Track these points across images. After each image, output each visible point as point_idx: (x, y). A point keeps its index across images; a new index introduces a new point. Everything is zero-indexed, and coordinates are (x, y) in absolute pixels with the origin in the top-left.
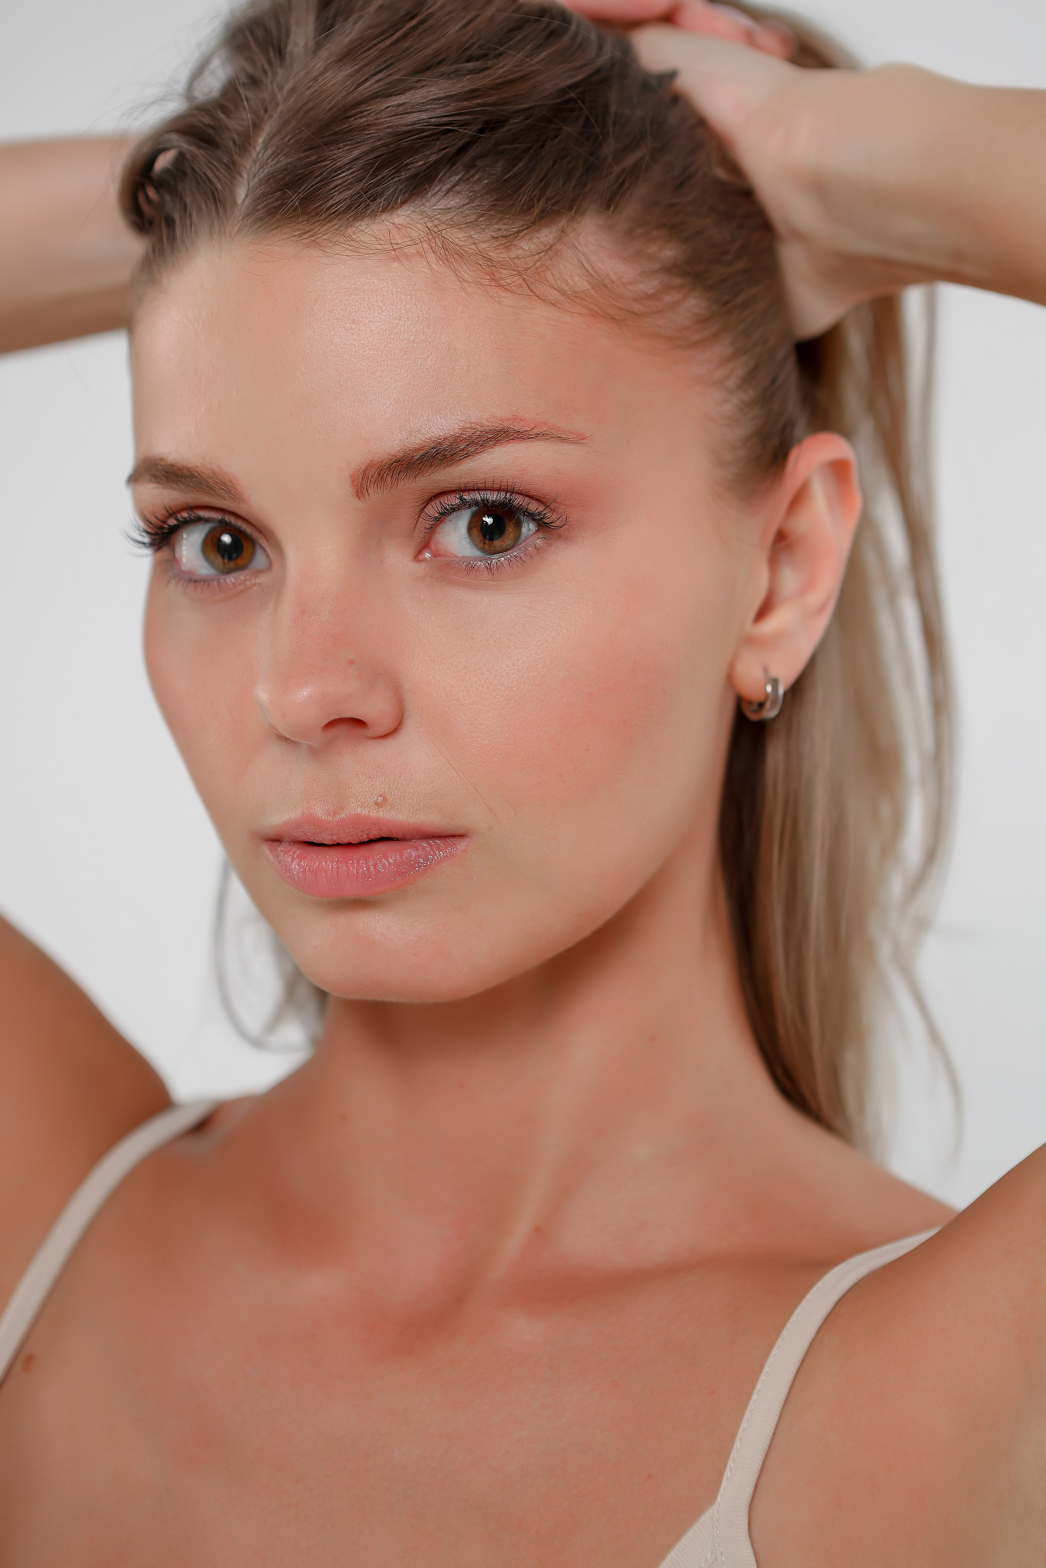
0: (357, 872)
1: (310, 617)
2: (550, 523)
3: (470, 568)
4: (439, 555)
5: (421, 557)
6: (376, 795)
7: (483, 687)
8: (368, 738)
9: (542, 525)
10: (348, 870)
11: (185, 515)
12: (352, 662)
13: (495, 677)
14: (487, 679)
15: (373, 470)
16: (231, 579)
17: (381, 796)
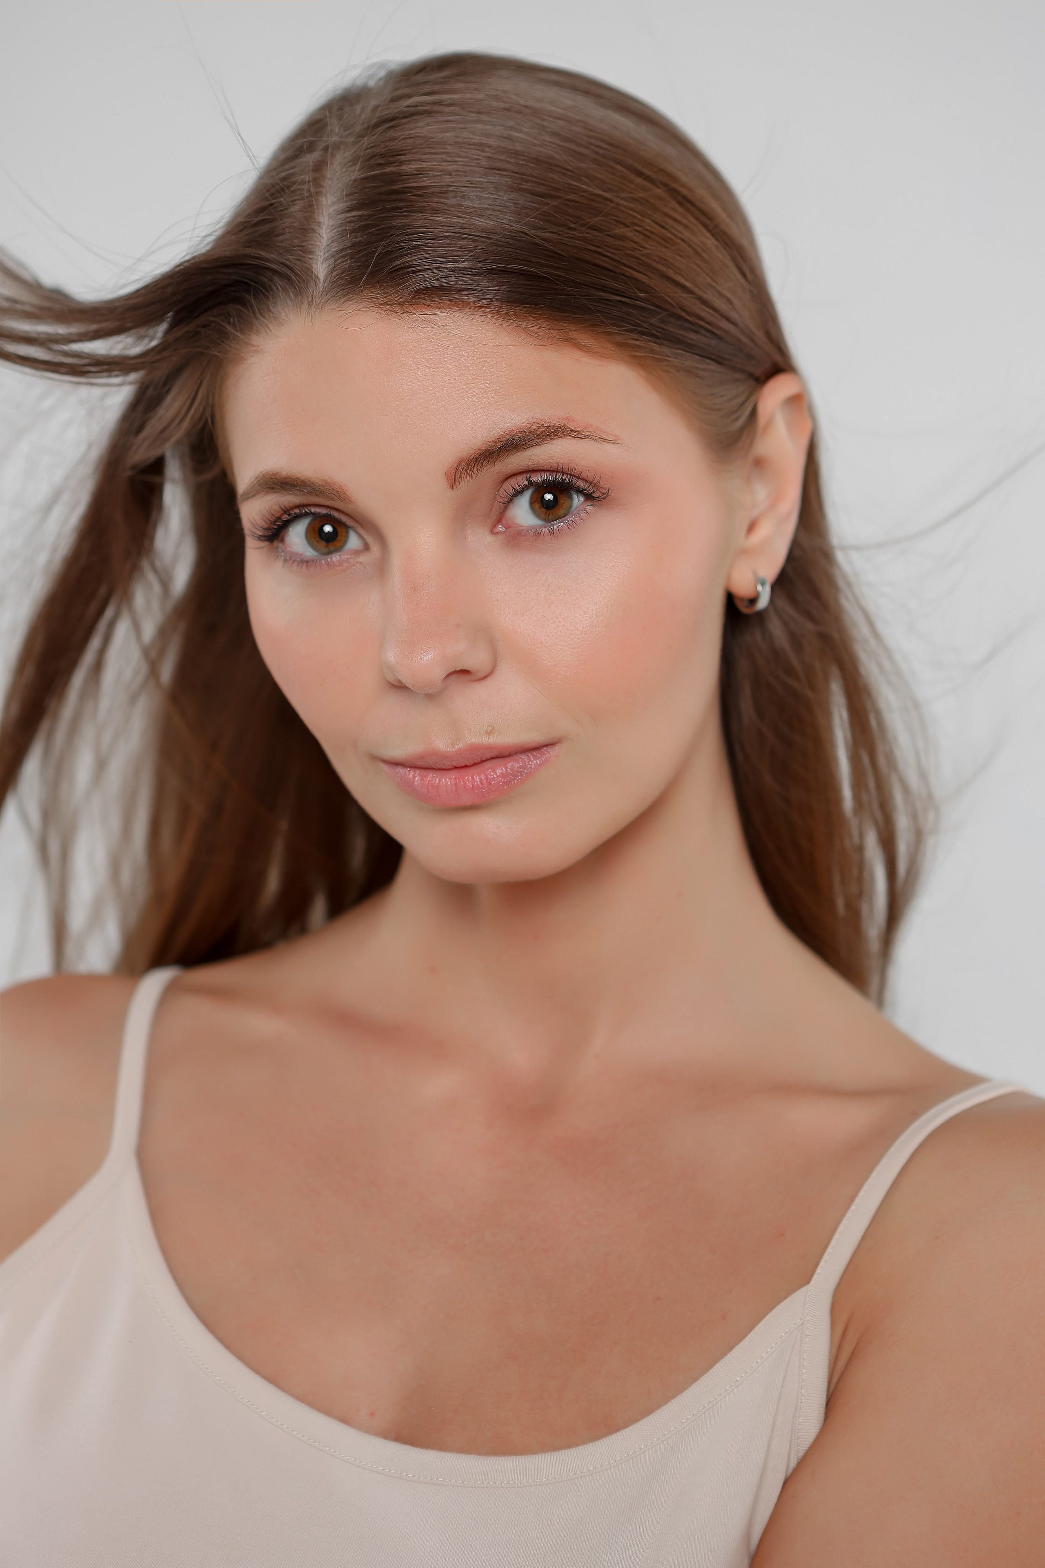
0: (473, 786)
1: (420, 592)
2: (597, 497)
3: (537, 534)
4: (509, 527)
5: (496, 530)
6: (485, 726)
7: (561, 632)
8: (472, 681)
9: (589, 497)
10: (465, 784)
11: (297, 511)
12: (459, 626)
13: (570, 624)
14: (564, 626)
15: (463, 464)
16: (335, 558)
17: (490, 727)
